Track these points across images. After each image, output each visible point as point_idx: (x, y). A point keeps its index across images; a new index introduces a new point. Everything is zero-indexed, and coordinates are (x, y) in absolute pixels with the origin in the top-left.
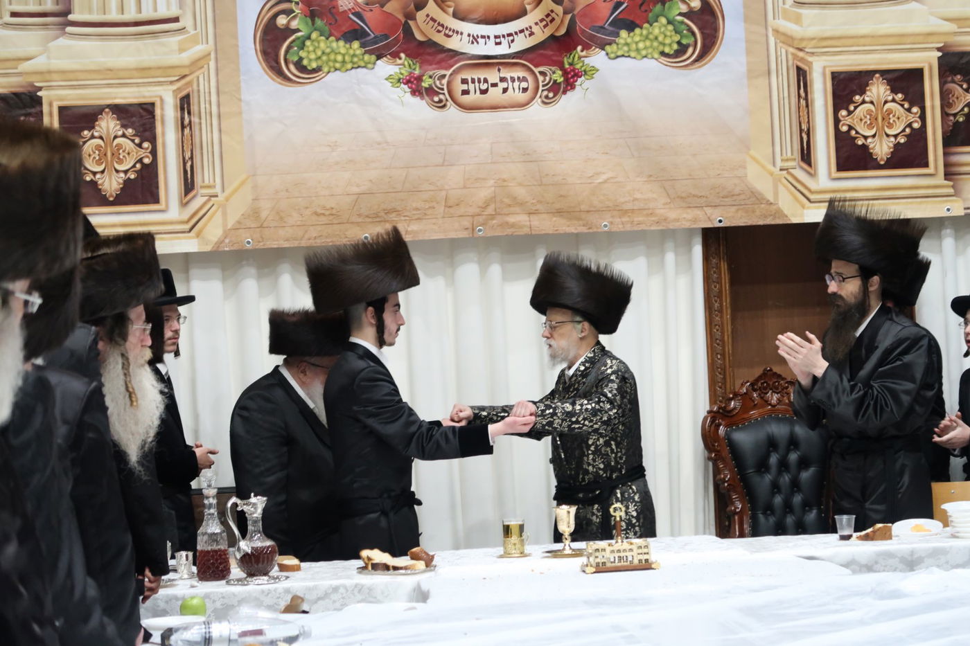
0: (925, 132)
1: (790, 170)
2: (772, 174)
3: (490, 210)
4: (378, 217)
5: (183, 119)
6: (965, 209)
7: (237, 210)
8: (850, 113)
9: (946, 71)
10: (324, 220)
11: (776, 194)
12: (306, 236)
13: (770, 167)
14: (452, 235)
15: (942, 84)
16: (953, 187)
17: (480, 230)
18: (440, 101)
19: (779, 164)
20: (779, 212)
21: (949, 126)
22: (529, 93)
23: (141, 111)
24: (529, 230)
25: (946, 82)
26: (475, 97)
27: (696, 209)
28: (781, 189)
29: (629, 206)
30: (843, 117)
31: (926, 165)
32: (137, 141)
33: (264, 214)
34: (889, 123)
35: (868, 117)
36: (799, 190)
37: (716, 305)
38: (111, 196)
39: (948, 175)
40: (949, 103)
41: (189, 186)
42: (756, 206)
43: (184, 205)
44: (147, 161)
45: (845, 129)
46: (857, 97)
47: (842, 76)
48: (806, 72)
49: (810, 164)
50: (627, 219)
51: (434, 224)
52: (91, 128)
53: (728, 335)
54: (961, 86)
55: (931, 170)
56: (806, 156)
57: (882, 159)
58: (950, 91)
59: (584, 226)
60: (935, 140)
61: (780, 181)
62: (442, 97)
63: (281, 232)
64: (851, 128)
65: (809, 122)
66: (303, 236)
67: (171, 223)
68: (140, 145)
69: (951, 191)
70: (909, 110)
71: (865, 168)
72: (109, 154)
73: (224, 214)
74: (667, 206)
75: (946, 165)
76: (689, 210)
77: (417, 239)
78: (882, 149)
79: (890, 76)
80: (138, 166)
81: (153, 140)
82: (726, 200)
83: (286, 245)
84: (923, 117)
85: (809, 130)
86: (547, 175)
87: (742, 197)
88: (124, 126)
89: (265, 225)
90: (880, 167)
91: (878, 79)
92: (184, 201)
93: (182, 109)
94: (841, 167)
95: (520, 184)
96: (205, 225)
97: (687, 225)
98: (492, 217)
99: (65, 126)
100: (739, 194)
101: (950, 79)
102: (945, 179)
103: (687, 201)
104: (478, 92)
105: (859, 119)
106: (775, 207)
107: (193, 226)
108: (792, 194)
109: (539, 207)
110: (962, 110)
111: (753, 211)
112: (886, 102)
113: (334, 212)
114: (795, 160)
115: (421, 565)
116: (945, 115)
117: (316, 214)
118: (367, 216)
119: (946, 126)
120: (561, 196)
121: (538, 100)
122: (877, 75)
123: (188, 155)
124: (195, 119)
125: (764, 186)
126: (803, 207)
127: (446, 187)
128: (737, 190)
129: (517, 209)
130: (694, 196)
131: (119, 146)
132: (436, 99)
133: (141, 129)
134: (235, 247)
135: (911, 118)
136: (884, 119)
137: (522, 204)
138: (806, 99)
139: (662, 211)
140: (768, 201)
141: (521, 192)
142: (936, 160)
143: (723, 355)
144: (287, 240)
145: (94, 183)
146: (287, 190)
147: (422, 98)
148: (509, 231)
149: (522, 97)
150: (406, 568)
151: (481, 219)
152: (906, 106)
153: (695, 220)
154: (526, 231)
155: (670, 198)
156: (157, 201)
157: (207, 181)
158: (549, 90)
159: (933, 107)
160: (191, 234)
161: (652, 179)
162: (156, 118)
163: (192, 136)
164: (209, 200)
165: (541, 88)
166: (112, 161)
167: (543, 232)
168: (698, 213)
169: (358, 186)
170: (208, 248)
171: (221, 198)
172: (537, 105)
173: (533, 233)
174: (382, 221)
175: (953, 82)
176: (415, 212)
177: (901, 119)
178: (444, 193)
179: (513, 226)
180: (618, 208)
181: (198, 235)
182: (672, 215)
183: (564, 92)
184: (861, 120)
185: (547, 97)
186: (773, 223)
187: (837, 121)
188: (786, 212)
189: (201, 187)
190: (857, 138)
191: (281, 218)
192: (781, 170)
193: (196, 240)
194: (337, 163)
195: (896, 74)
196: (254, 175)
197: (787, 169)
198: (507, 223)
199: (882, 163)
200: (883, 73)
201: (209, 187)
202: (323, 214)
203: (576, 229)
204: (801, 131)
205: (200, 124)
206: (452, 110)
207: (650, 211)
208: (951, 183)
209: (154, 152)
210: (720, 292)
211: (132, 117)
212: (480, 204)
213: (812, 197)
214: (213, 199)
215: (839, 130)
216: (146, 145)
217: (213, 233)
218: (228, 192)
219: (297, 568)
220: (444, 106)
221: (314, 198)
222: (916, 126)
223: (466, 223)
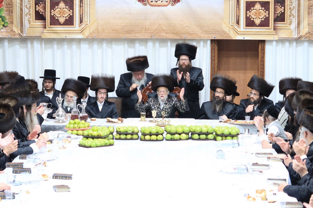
0: (269, 18)
1: (234, 26)
2: (229, 26)
3: (156, 32)
4: (128, 32)
5: (80, 4)
6: (278, 38)
7: (92, 29)
8: (250, 12)
9: (276, 2)
10: (114, 32)
11: (229, 32)
12: (110, 36)
13: (229, 25)
14: (146, 38)
15: (275, 6)
16: (275, 32)
17: (153, 37)
18: (145, 3)
19: (231, 24)
20: (230, 36)
21: (276, 17)
22: (168, 3)
23: (70, 2)
24: (166, 37)
25: (275, 5)
26: (154, 3)
27: (209, 34)
28: (231, 30)
29: (192, 33)
30: (248, 13)
31: (269, 26)
32: (69, 9)
33: (99, 30)
34: (260, 15)
35: (255, 13)
36: (235, 31)
37: (213, 59)
38: (62, 23)
39: (274, 29)
40: (276, 11)
41: (81, 21)
42: (224, 35)
43: (80, 26)
44: (71, 15)
45: (248, 16)
46: (252, 8)
47: (248, 2)
48: (239, 1)
49: (239, 25)
50: (191, 36)
51: (142, 34)
52: (58, 6)
53: (216, 66)
54: (280, 6)
55: (270, 28)
56: (238, 23)
57: (257, 24)
58: (276, 8)
59: (180, 37)
60: (272, 20)
61: (231, 29)
62: (146, 2)
63: (104, 34)
64: (250, 16)
65: (239, 14)
66: (109, 36)
67: (76, 30)
68: (70, 11)
69: (275, 33)
70: (265, 12)
71: (253, 26)
72: (62, 12)
73: (90, 29)
74: (201, 33)
75: (274, 27)
76: (207, 35)
77: (137, 38)
78: (258, 22)
79: (261, 3)
80: (69, 16)
81: (73, 10)
82: (217, 32)
83: (105, 38)
84: (269, 14)
85: (239, 16)
86: (171, 24)
87: (221, 32)
88: (66, 6)
89: (99, 32)
90: (257, 26)
91: (258, 4)
92: (80, 25)
93: (81, 2)
94: (247, 26)
95: (164, 26)
96: (85, 31)
97: (206, 38)
98: (157, 33)
99: (51, 5)
100: (220, 31)
101: (277, 4)
102: (274, 30)
103: (207, 32)
104: (155, 1)
105: (252, 14)
106: (229, 35)
107: (82, 31)
108: (233, 32)
109: (169, 31)
110: (279, 13)
111: (223, 36)
112: (259, 10)
113: (117, 30)
114: (235, 23)
115: (120, 122)
116: (275, 14)
117: (112, 30)
118: (125, 32)
119: (275, 17)
120: (175, 29)
121: (170, 4)
122: (258, 3)
123: (81, 14)
124: (84, 5)
125: (226, 29)
126: (236, 35)
127: (145, 25)
128: (219, 30)
129: (163, 32)
130: (208, 31)
131: (64, 11)
132: (144, 3)
133: (70, 7)
134: (92, 38)
135: (266, 14)
136: (259, 14)
137: (164, 31)
138: (239, 8)
139: (200, 34)
140: (227, 33)
141: (164, 28)
142: (271, 25)
143: (214, 72)
144: (105, 37)
145: (58, 20)
146: (106, 24)
147: (141, 2)
148: (161, 37)
149: (166, 3)
150: (116, 122)
151: (154, 34)
152: (265, 11)
153: (208, 37)
154: (165, 37)
155: (202, 31)
156: (73, 25)
157: (86, 21)
158: (173, 2)
159: (272, 11)
160: (81, 34)
161: (198, 26)
162: (74, 4)
163: (82, 9)
164: (86, 25)
165: (171, 1)
166: (62, 14)
167: (169, 38)
168: (209, 35)
169: (123, 24)
170: (85, 37)
171: (89, 25)
172: (170, 6)
173: (167, 38)
174: (128, 33)
175: (278, 5)
176: (137, 31)
177: (263, 14)
178: (145, 27)
179: (162, 36)
180: (189, 33)
181: (83, 34)
182: (202, 36)
183: (177, 3)
184: (253, 14)
185: (172, 4)
186: (228, 39)
187: (246, 14)
188: (231, 36)
189: (84, 22)
190: (251, 18)
191: (104, 31)
192: (231, 26)
193: (82, 35)
194: (118, 18)
195: (263, 2)
196: (98, 20)
197: (233, 26)
198: (160, 35)
199: (257, 25)
200: (259, 2)
201: (86, 22)
202: (114, 31)
203: (178, 38)
204: (237, 16)
205: (85, 6)
206: (148, 5)
207: (197, 34)
208: (275, 31)
209: (73, 13)
210: (215, 55)
211: (68, 3)
212: (154, 30)
213: (239, 33)
214: (87, 25)
215: (247, 16)
216: (71, 11)
217: (87, 33)
218: (91, 24)
219: (95, 120)
220: (146, 5)
221: (112, 26)
222: (267, 16)
223: (150, 35)
